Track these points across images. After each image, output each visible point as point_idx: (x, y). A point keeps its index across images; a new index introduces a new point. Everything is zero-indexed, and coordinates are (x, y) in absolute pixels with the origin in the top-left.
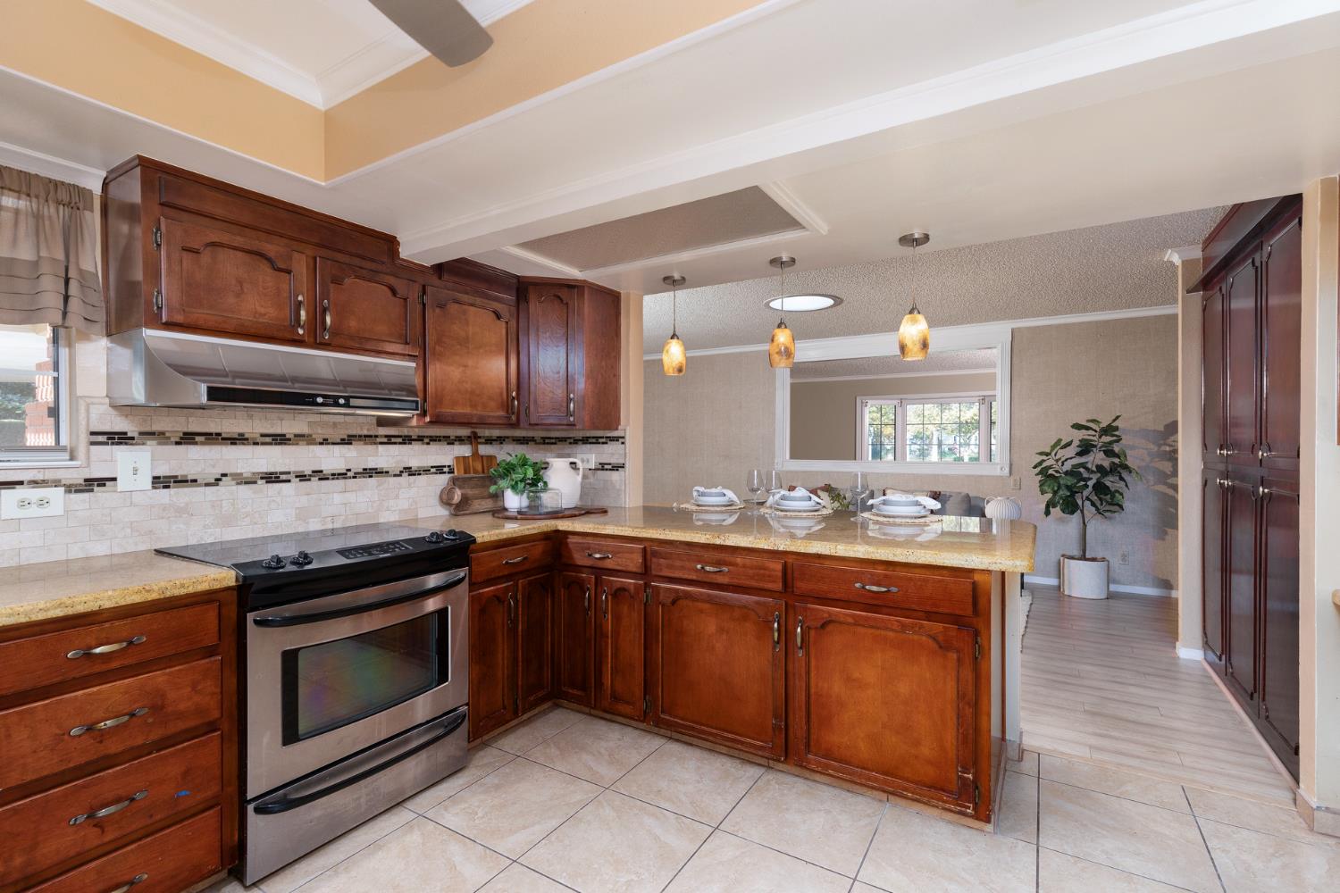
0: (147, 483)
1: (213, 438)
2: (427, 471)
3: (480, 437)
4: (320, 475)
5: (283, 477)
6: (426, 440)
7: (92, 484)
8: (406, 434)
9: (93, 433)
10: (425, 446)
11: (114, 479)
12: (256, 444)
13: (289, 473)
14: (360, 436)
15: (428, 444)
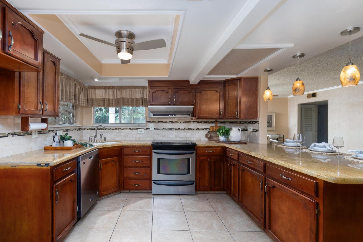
0: (153, 129)
1: (162, 122)
2: (203, 129)
3: (218, 122)
4: (179, 129)
5: (173, 129)
6: (203, 122)
7: (147, 129)
8: (198, 121)
9: (147, 122)
10: (203, 124)
11: (149, 128)
12: (168, 123)
13: (174, 129)
14: (187, 122)
15: (203, 123)
